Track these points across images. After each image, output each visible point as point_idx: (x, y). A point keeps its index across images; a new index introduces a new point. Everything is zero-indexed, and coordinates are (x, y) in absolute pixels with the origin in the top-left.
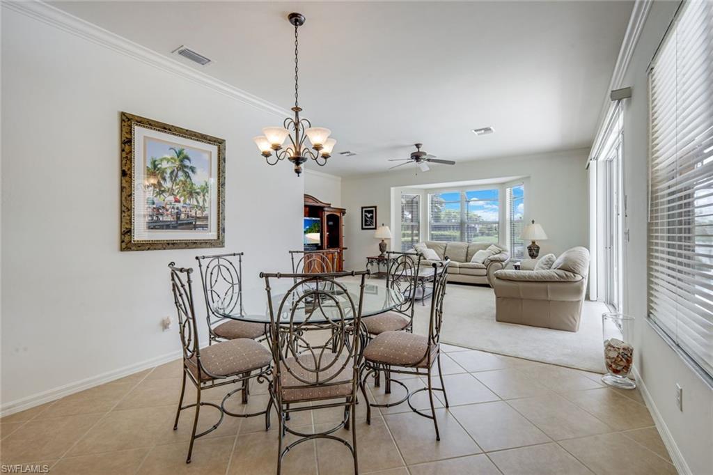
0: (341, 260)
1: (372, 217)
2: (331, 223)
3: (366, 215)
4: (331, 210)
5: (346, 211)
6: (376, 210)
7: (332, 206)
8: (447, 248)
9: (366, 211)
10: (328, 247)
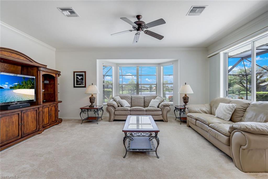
0: (56, 111)
1: (82, 79)
2: (47, 82)
3: (77, 78)
4: (47, 70)
5: (61, 73)
6: (85, 74)
7: (47, 67)
8: (133, 99)
9: (77, 75)
10: (43, 102)
